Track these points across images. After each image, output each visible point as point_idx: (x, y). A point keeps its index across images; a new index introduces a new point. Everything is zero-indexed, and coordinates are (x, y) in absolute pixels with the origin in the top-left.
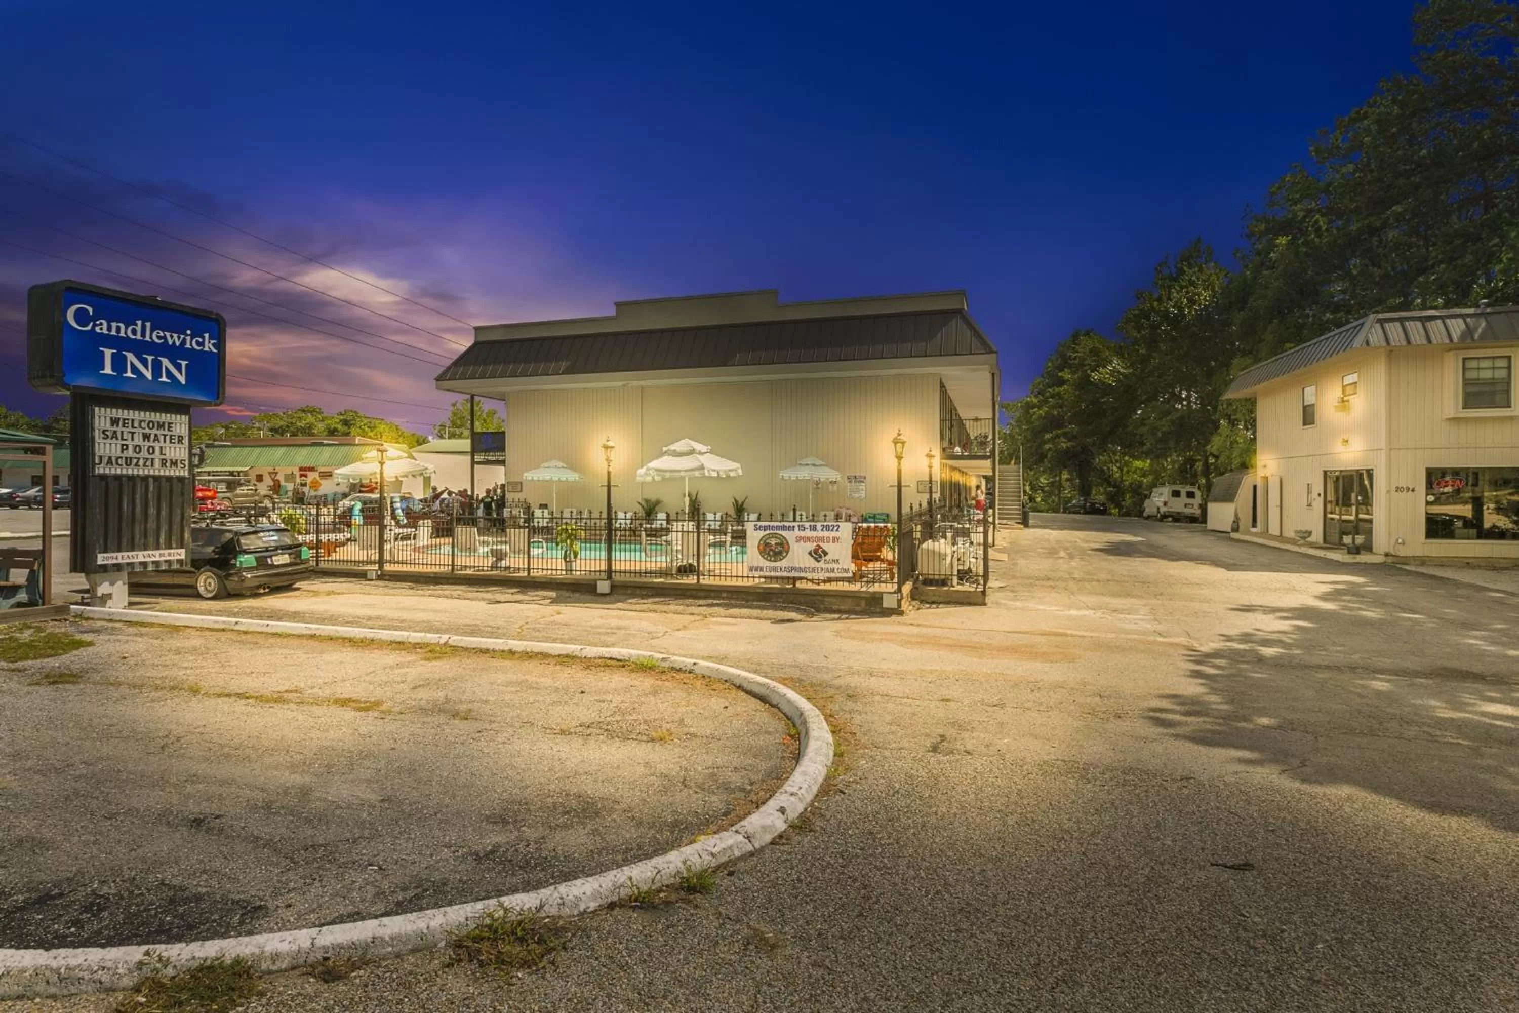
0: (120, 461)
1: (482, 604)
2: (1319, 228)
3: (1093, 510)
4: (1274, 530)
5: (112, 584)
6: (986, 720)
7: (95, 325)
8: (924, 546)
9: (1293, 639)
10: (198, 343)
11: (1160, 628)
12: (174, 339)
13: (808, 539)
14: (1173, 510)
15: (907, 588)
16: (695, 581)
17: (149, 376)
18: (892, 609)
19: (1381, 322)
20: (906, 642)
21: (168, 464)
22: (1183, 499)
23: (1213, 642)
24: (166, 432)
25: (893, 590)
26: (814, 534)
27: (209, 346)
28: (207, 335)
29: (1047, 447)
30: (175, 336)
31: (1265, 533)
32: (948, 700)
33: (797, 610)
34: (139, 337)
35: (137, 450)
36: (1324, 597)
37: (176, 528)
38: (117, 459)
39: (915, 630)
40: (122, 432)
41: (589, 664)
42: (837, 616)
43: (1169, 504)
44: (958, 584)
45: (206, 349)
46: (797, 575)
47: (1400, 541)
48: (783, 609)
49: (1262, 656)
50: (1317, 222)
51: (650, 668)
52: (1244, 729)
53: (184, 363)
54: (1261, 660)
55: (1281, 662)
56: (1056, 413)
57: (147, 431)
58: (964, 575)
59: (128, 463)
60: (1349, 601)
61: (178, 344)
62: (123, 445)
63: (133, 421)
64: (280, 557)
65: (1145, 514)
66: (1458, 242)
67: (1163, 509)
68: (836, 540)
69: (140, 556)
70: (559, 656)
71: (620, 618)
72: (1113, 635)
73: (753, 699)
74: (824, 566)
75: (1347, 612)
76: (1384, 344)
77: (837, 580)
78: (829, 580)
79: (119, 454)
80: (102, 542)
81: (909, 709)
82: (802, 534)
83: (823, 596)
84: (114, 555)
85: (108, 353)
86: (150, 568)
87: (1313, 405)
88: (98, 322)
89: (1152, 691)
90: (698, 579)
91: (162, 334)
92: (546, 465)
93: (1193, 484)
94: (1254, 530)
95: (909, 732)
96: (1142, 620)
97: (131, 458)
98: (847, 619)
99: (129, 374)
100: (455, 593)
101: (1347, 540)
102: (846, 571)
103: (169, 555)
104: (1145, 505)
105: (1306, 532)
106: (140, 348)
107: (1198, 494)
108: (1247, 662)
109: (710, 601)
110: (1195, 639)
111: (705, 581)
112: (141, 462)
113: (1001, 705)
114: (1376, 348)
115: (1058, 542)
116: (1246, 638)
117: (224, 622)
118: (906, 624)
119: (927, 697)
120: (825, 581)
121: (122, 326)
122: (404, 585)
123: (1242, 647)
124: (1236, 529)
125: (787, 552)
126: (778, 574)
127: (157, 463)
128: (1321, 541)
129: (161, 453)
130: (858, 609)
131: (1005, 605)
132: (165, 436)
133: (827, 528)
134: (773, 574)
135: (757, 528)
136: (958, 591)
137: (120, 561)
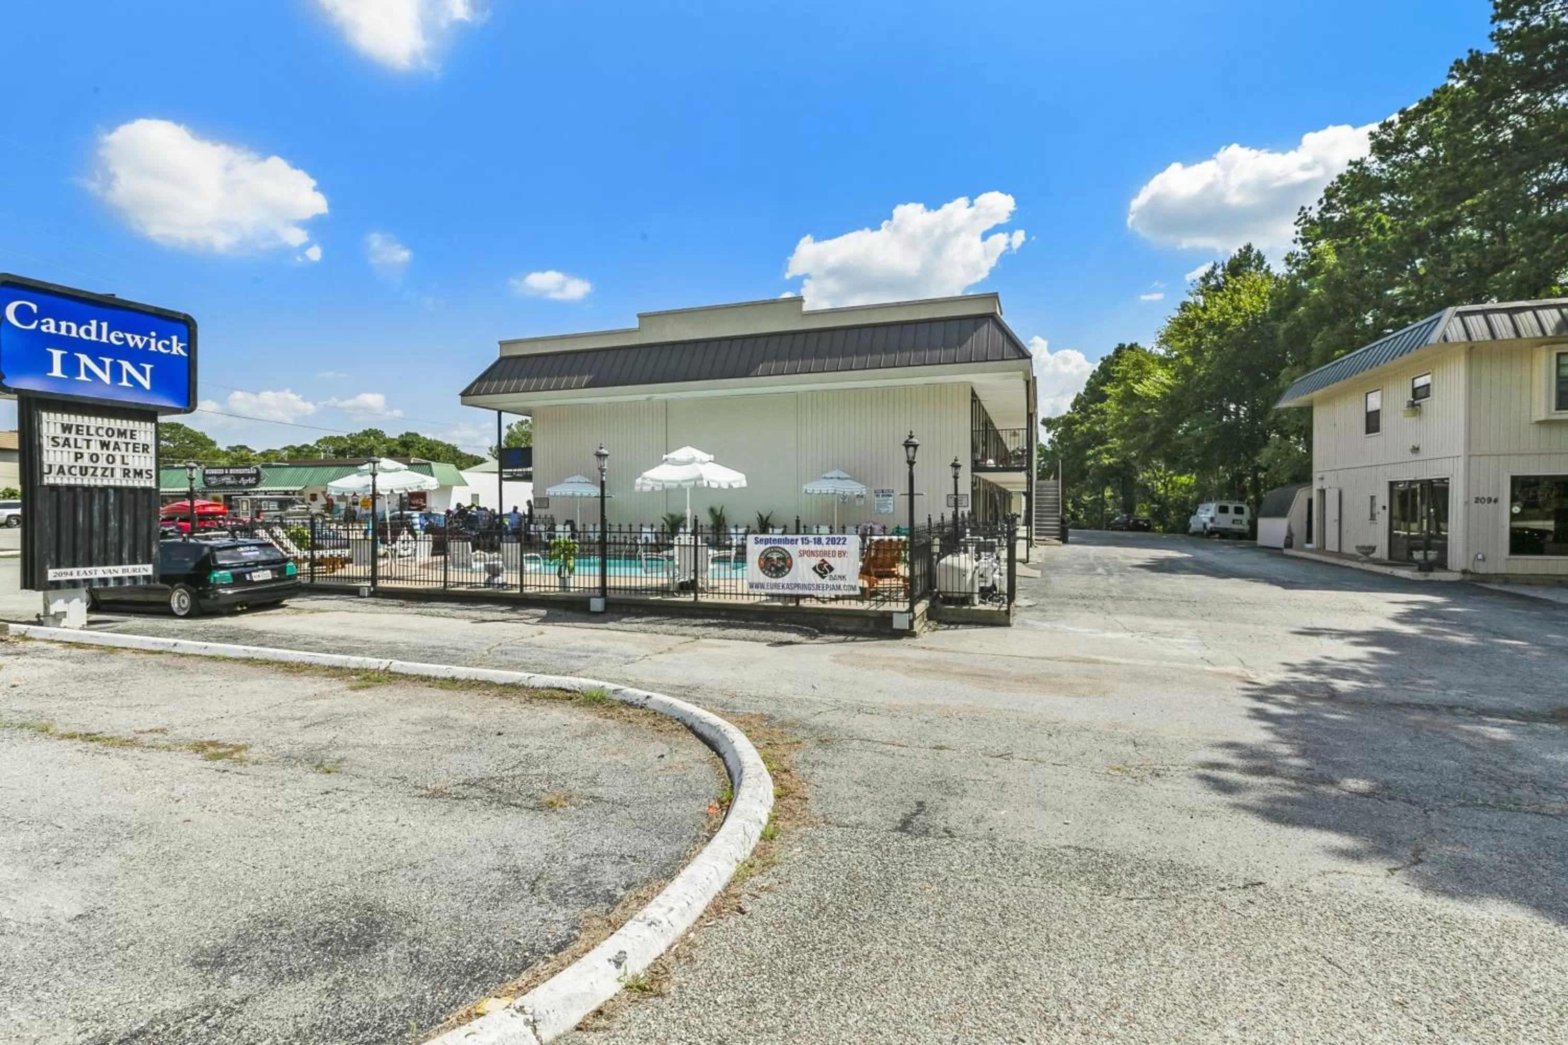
0: (73, 471)
1: (466, 623)
2: (1383, 226)
3: (1137, 527)
4: (1331, 545)
5: (67, 602)
6: (984, 778)
7: (40, 324)
8: (943, 561)
9: (1369, 669)
10: (164, 346)
11: (1209, 654)
12: (135, 341)
13: (812, 553)
14: (1221, 526)
15: (921, 607)
16: (692, 599)
17: (106, 378)
18: (903, 630)
19: (1461, 315)
20: (911, 671)
21: (131, 474)
22: (1232, 515)
23: (1271, 671)
24: (128, 440)
25: (904, 610)
26: (819, 547)
27: (177, 349)
28: (175, 338)
29: (1089, 463)
30: (137, 338)
31: (1322, 549)
32: (941, 748)
33: (799, 631)
34: (93, 337)
35: (94, 458)
36: (1401, 619)
37: (141, 543)
38: (70, 468)
39: (924, 654)
40: (76, 440)
41: (533, 695)
42: (842, 637)
43: (1216, 521)
44: (981, 602)
45: (174, 352)
46: (800, 592)
47: (1480, 557)
48: (783, 629)
49: (1334, 690)
50: (1379, 220)
51: (599, 701)
52: (1324, 795)
53: (148, 367)
54: (1333, 696)
55: (1358, 698)
56: (1098, 429)
57: (106, 438)
58: (987, 593)
59: (84, 471)
60: (1429, 624)
61: (141, 346)
62: (76, 454)
63: (88, 427)
64: (260, 573)
65: (1191, 531)
66: (1541, 233)
67: (1210, 525)
68: (842, 554)
69: (98, 572)
70: (505, 685)
71: (602, 639)
72: (1154, 663)
73: (701, 744)
74: (830, 583)
75: (1430, 637)
76: (1464, 339)
77: (844, 598)
78: (837, 598)
79: (72, 462)
80: (53, 556)
81: (888, 761)
82: (806, 547)
83: (828, 615)
84: (69, 570)
85: (57, 355)
86: (112, 584)
87: (1378, 411)
88: (44, 321)
89: (1199, 737)
90: (696, 597)
91: (121, 335)
92: (570, 480)
93: (1241, 500)
94: (1309, 546)
95: (878, 797)
96: (1188, 645)
97: (86, 468)
98: (853, 641)
99: (83, 377)
100: (442, 611)
101: (1418, 555)
102: (854, 588)
103: (134, 570)
104: (1191, 521)
105: (1370, 547)
106: (96, 350)
107: (1247, 510)
108: (1317, 699)
109: (706, 621)
110: (1251, 668)
111: (703, 599)
112: (99, 472)
113: (1006, 756)
114: (1455, 344)
115: (1097, 558)
116: (1314, 667)
117: (163, 644)
118: (916, 647)
119: (917, 743)
120: (831, 599)
121: (74, 326)
122: (396, 602)
123: (1309, 678)
124: (1289, 544)
125: (790, 568)
126: (781, 591)
127: (118, 473)
128: (1385, 556)
129: (123, 463)
130: (866, 630)
131: (1032, 626)
132: (127, 444)
133: (833, 541)
134: (775, 591)
135: (757, 542)
136: (978, 611)
137: (75, 577)
